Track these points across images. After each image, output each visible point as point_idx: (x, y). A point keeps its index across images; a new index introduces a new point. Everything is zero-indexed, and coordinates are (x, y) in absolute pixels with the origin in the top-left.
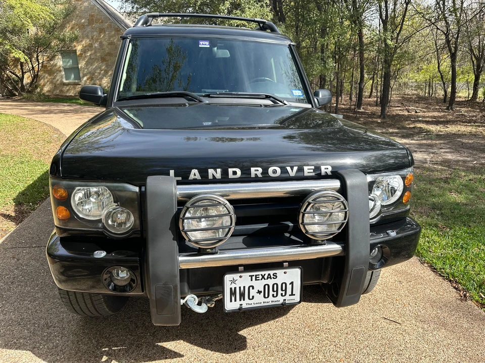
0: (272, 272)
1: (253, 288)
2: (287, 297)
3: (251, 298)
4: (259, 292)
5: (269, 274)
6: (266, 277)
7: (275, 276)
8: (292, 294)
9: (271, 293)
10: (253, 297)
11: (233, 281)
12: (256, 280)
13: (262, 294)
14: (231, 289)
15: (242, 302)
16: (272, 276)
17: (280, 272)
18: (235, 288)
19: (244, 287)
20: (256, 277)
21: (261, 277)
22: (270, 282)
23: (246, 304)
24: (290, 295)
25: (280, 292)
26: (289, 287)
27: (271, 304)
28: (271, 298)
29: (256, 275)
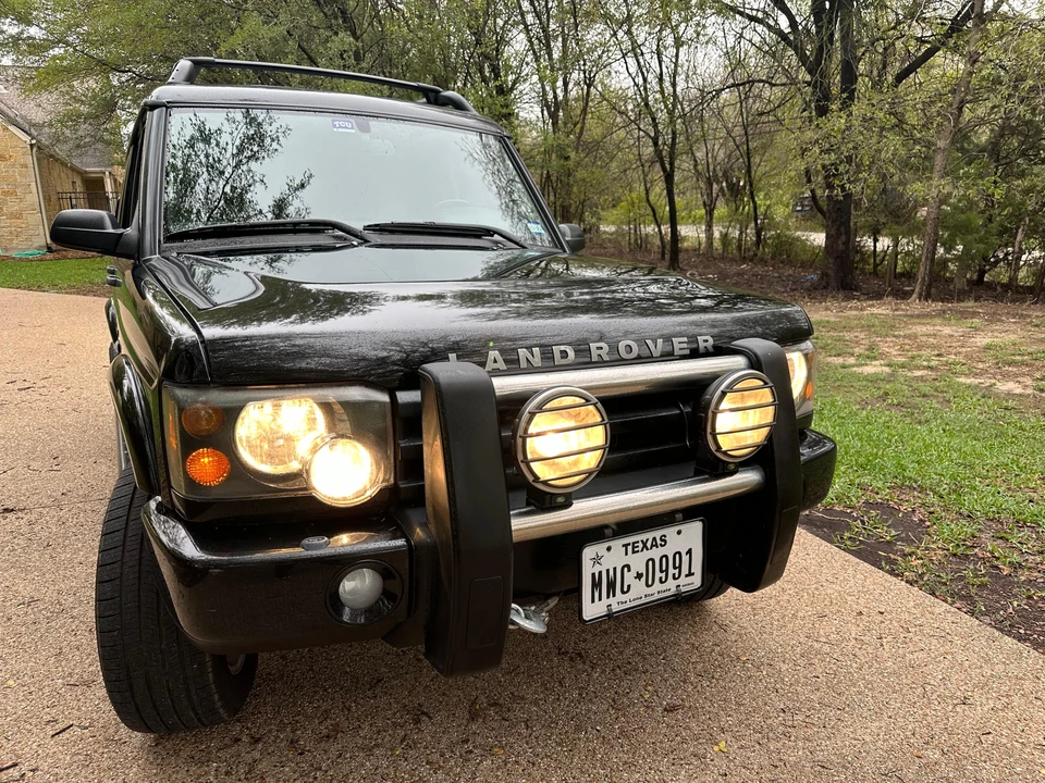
0: (657, 534)
1: (629, 570)
2: (683, 580)
3: (625, 589)
4: (639, 576)
5: (654, 539)
6: (649, 545)
7: (663, 539)
8: (690, 574)
9: (658, 574)
10: (629, 586)
11: (597, 560)
12: (634, 552)
13: (644, 578)
14: (593, 575)
15: (612, 600)
16: (659, 542)
17: (670, 532)
18: (600, 573)
19: (615, 569)
20: (633, 548)
21: (641, 545)
22: (656, 553)
23: (618, 602)
24: (687, 576)
25: (671, 571)
26: (685, 558)
27: (656, 597)
28: (657, 586)
29: (634, 543)
